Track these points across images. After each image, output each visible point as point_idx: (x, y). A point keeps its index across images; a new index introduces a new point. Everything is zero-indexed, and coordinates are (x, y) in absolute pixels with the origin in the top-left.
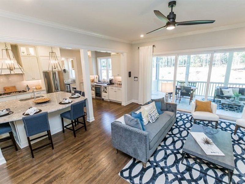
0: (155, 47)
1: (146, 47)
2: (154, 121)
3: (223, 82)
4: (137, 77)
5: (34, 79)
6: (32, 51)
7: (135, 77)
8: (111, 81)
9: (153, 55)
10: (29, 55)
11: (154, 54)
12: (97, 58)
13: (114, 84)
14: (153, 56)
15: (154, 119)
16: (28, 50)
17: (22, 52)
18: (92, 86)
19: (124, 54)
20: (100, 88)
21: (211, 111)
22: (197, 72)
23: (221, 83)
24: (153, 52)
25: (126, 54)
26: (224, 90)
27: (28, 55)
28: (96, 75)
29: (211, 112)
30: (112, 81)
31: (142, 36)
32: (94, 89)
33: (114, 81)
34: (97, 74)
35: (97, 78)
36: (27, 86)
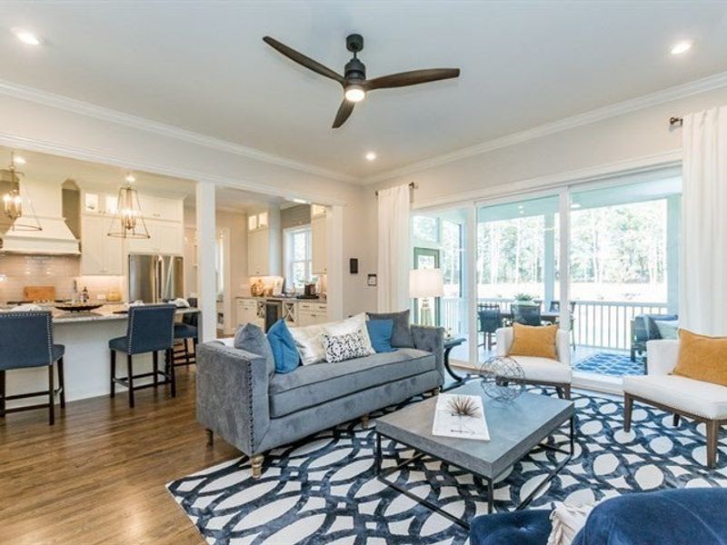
0: (417, 187)
1: (393, 190)
2: (337, 359)
3: (665, 301)
4: (375, 275)
5: (103, 273)
6: (112, 203)
7: (370, 275)
8: (309, 288)
9: (411, 209)
10: (102, 213)
11: (415, 205)
12: (284, 230)
13: (317, 297)
14: (413, 211)
15: (338, 353)
16: (102, 202)
17: (88, 205)
18: (260, 304)
19: (335, 207)
20: (276, 307)
21: (553, 355)
22: (627, 295)
23: (660, 306)
24: (411, 201)
25: (340, 208)
26: (664, 325)
27: (100, 212)
28: (277, 275)
29: (552, 358)
30: (312, 290)
31: (371, 156)
32: (263, 311)
33: (318, 290)
34: (281, 273)
35: (278, 284)
36: (85, 290)
